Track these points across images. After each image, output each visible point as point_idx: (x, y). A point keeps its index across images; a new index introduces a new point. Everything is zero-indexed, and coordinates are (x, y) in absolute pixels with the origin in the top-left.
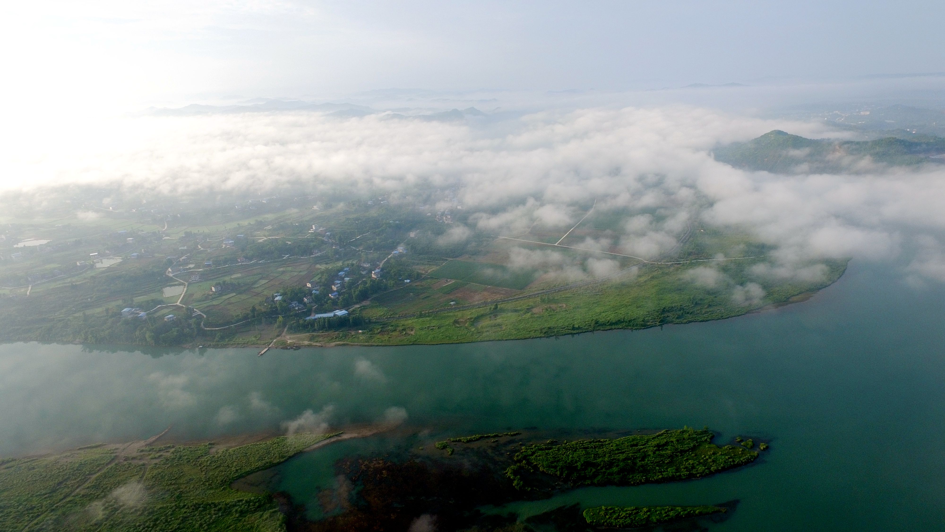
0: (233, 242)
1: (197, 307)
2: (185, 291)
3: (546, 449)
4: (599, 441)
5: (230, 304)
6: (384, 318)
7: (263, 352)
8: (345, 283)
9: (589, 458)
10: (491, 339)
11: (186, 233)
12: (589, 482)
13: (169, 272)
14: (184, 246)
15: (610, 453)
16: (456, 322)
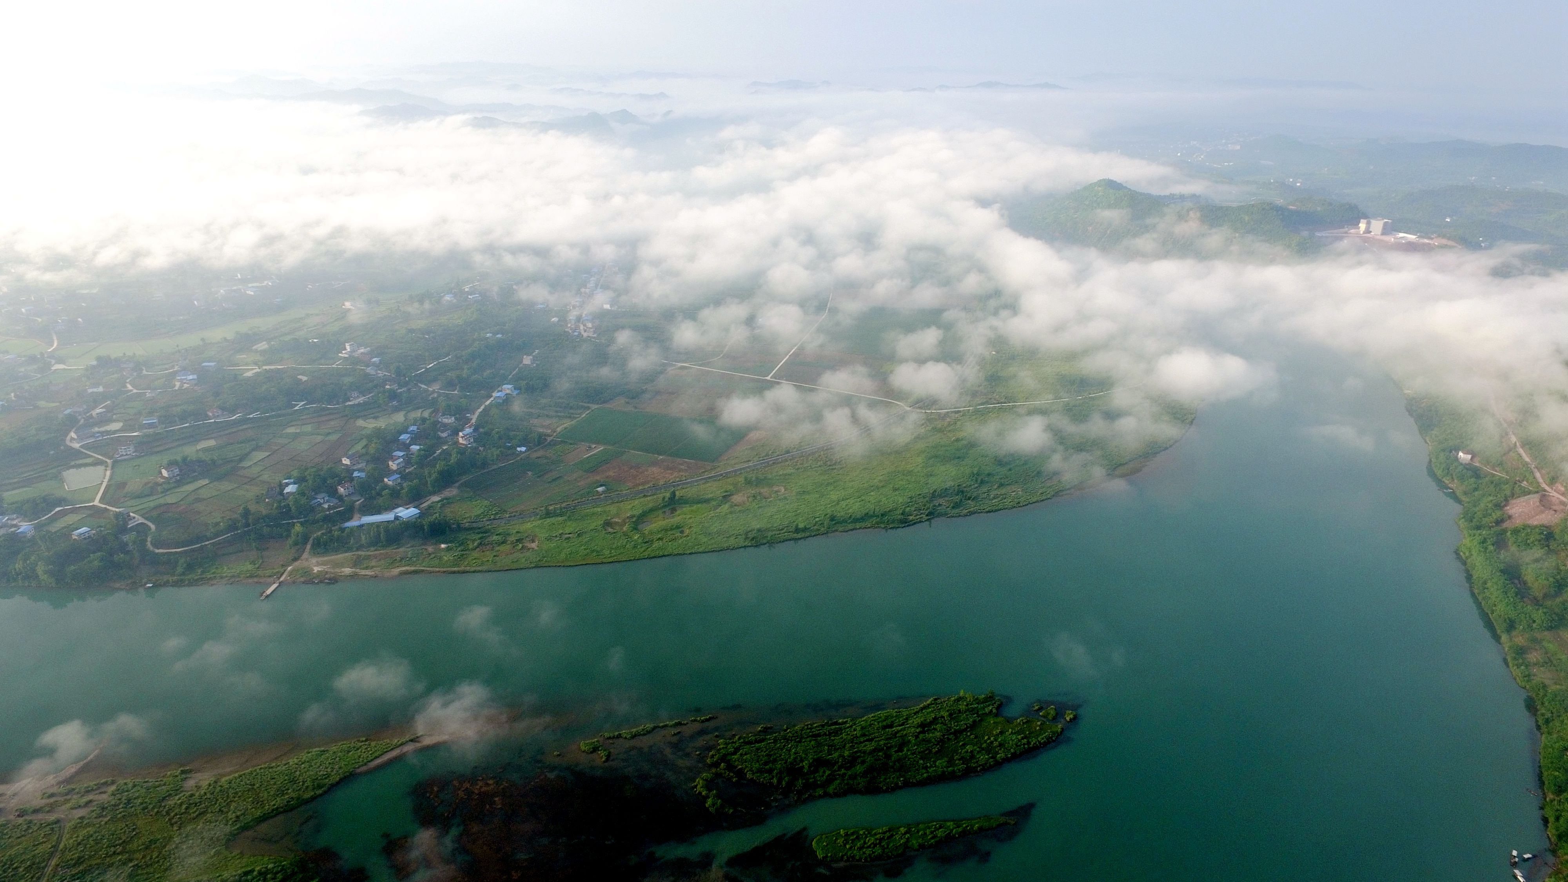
0: (195, 377)
1: (135, 509)
2: (107, 477)
3: (757, 742)
4: (836, 723)
5: (198, 500)
6: (484, 519)
7: (269, 592)
8: (412, 454)
9: (821, 752)
10: (666, 553)
11: (99, 359)
12: (820, 792)
13: (72, 439)
14: (96, 385)
15: (852, 742)
16: (607, 524)
